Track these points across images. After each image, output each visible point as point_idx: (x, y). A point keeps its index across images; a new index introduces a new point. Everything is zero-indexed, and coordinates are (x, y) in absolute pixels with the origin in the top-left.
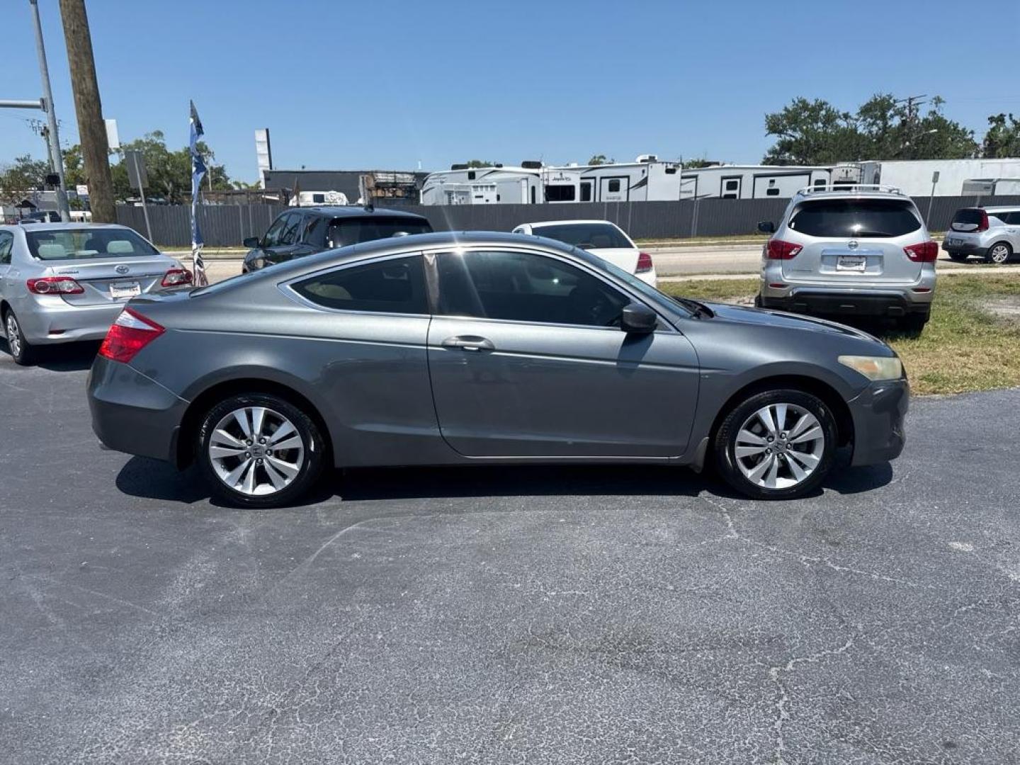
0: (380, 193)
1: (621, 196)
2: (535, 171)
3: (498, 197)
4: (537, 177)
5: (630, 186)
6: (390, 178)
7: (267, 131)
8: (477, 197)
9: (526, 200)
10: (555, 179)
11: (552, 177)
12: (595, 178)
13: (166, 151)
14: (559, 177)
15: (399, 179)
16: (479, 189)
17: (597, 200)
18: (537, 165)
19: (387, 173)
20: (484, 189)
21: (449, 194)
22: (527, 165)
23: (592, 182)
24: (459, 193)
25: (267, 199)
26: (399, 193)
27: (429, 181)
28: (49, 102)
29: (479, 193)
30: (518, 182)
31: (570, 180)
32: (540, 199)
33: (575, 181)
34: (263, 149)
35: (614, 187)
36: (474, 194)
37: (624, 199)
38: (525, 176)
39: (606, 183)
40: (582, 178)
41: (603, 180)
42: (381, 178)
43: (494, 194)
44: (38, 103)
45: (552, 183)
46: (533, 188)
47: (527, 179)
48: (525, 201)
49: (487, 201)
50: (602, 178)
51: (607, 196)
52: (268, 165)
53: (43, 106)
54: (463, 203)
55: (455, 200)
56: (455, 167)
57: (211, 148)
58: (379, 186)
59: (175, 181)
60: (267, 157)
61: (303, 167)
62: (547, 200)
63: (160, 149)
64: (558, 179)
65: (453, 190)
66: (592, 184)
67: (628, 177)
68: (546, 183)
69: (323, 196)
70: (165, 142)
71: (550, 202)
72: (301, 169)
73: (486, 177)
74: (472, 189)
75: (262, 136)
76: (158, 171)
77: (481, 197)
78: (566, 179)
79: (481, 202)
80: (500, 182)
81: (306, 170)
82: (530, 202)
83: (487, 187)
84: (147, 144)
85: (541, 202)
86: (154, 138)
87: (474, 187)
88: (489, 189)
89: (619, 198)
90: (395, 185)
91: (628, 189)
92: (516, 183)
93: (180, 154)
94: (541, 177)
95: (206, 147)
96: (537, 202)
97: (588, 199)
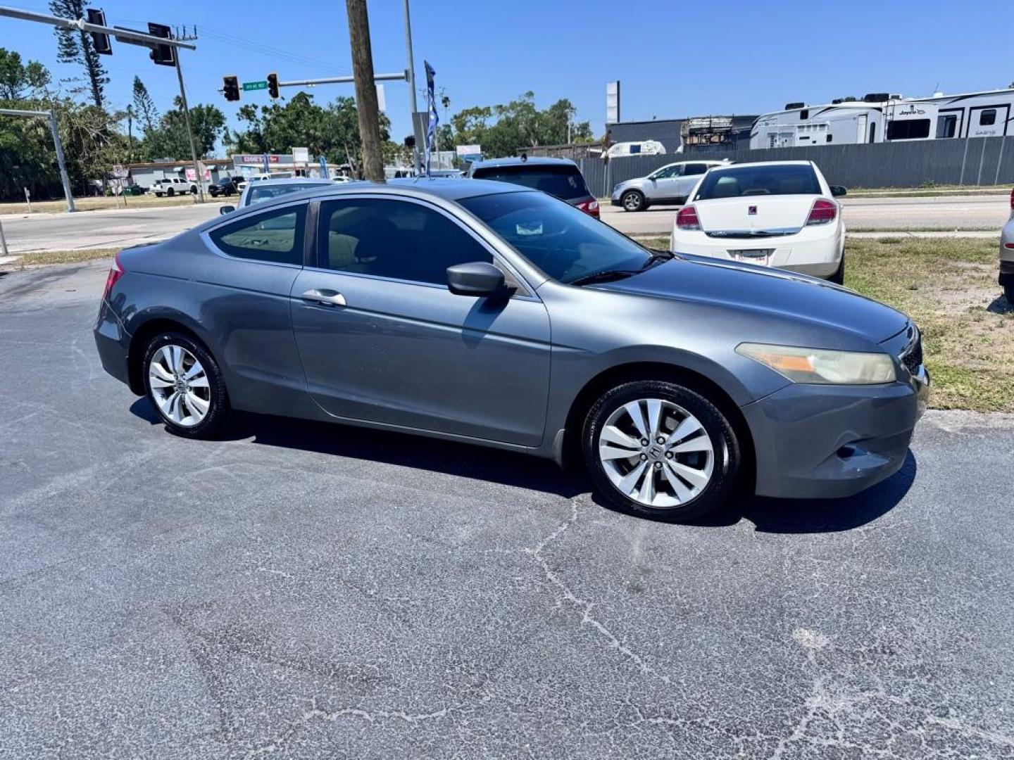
0: (695, 140)
1: (996, 129)
2: (877, 105)
3: (829, 138)
4: (879, 112)
5: (1010, 117)
6: (705, 124)
7: (618, 83)
8: (801, 138)
9: (862, 138)
10: (903, 113)
11: (898, 111)
12: (963, 109)
13: (534, 111)
14: (908, 109)
15: (716, 123)
16: (806, 129)
17: (963, 135)
18: (884, 98)
19: (704, 118)
20: (812, 129)
21: (772, 136)
22: (871, 98)
23: (959, 114)
24: (783, 135)
25: (591, 153)
26: (715, 139)
27: (758, 123)
28: (411, 72)
29: (805, 133)
30: (855, 118)
31: (924, 112)
32: (881, 137)
33: (931, 114)
34: (612, 102)
35: (988, 119)
36: (798, 134)
37: (1000, 133)
38: (864, 111)
39: (977, 115)
40: (940, 111)
41: (973, 111)
42: (696, 124)
43: (825, 133)
44: (403, 74)
45: (898, 118)
46: (873, 125)
47: (866, 115)
48: (861, 141)
49: (814, 142)
50: (972, 108)
51: (976, 130)
52: (616, 117)
53: (406, 77)
54: (786, 145)
55: (778, 143)
56: (789, 107)
57: (573, 105)
58: (693, 133)
59: (540, 138)
60: (616, 109)
61: (654, 118)
62: (889, 138)
63: (529, 108)
64: (907, 113)
65: (777, 132)
66: (959, 117)
67: (1008, 106)
68: (889, 118)
69: (639, 146)
70: (535, 102)
71: (893, 141)
72: (652, 120)
73: (820, 115)
74: (797, 130)
75: (612, 89)
76: (526, 129)
77: (808, 138)
78: (919, 111)
79: (808, 143)
80: (833, 120)
81: (656, 120)
82: (867, 141)
83: (815, 126)
84: (520, 104)
85: (882, 141)
86: (526, 99)
87: (799, 127)
88: (818, 128)
89: (994, 133)
90: (710, 130)
91: (1007, 120)
92: (852, 121)
93: (546, 112)
94: (884, 111)
95: (570, 104)
96: (876, 141)
97: (951, 133)
